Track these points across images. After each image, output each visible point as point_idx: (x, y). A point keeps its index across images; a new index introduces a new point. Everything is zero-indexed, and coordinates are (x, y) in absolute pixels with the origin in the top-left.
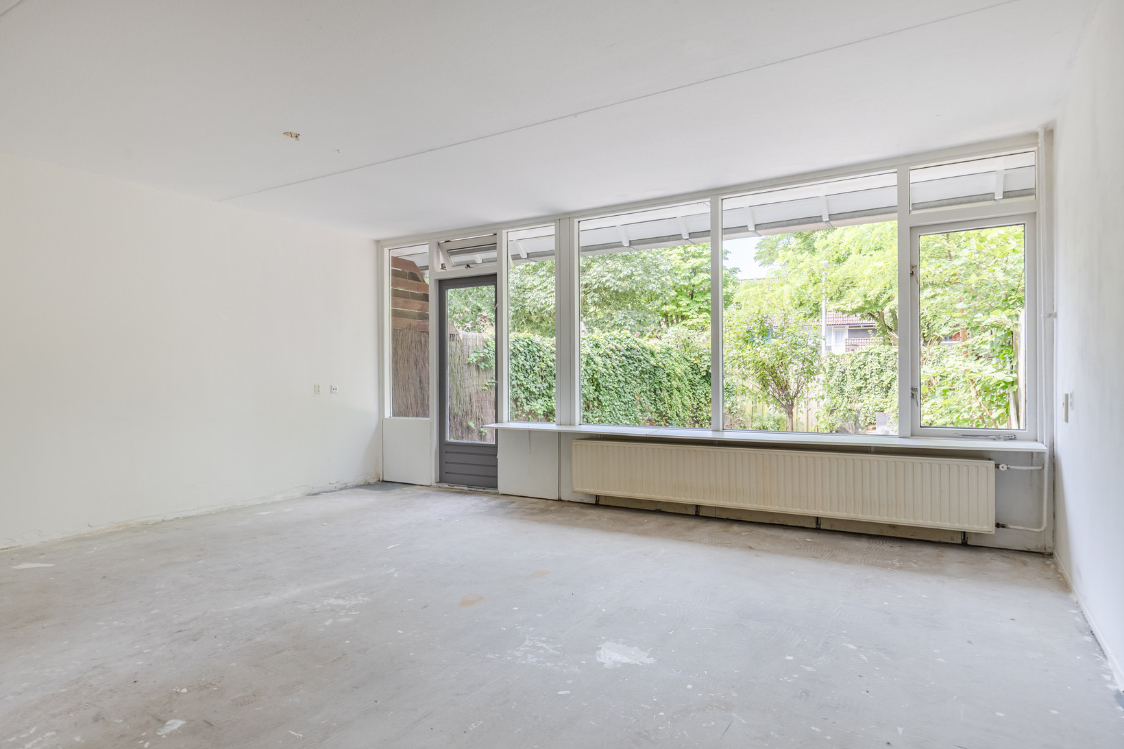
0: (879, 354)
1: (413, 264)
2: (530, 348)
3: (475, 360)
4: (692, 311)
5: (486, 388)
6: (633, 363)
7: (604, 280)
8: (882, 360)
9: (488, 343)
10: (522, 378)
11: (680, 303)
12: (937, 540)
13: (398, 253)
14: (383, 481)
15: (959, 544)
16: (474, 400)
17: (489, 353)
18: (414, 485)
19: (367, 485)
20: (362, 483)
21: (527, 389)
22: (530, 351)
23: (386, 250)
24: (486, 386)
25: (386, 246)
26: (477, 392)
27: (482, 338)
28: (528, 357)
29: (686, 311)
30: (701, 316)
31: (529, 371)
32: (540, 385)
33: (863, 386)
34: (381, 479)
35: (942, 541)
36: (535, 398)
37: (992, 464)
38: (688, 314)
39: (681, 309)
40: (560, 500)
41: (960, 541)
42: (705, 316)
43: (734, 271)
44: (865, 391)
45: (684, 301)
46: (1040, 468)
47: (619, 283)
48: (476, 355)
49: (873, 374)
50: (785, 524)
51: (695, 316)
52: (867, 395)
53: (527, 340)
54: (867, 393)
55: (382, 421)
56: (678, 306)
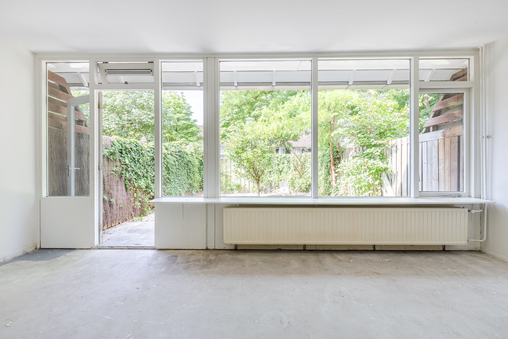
0: (278, 157)
1: (63, 80)
2: (137, 148)
3: (107, 154)
4: (178, 137)
5: (113, 173)
6: (181, 159)
7: (142, 118)
8: (279, 160)
9: (114, 143)
10: (133, 166)
11: (173, 133)
12: (432, 250)
13: (52, 67)
14: (40, 248)
15: (441, 251)
16: (106, 181)
17: (115, 150)
18: (74, 249)
19: (26, 256)
20: (20, 254)
21: (136, 173)
22: (137, 150)
23: (44, 62)
24: (113, 171)
25: (44, 59)
26: (108, 175)
27: (110, 140)
28: (136, 153)
29: (175, 137)
30: (182, 140)
31: (137, 162)
32: (142, 171)
33: (272, 170)
34: (38, 247)
35: (434, 250)
36: (140, 178)
37: (466, 210)
38: (176, 138)
39: (173, 136)
40: (207, 249)
41: (442, 249)
42: (184, 140)
43: (195, 121)
44: (273, 172)
45: (174, 133)
46: (482, 210)
47: (149, 120)
48: (107, 150)
49: (276, 166)
50: (356, 249)
51: (179, 140)
52: (274, 174)
53: (135, 143)
54: (274, 173)
55: (39, 201)
56: (172, 134)
